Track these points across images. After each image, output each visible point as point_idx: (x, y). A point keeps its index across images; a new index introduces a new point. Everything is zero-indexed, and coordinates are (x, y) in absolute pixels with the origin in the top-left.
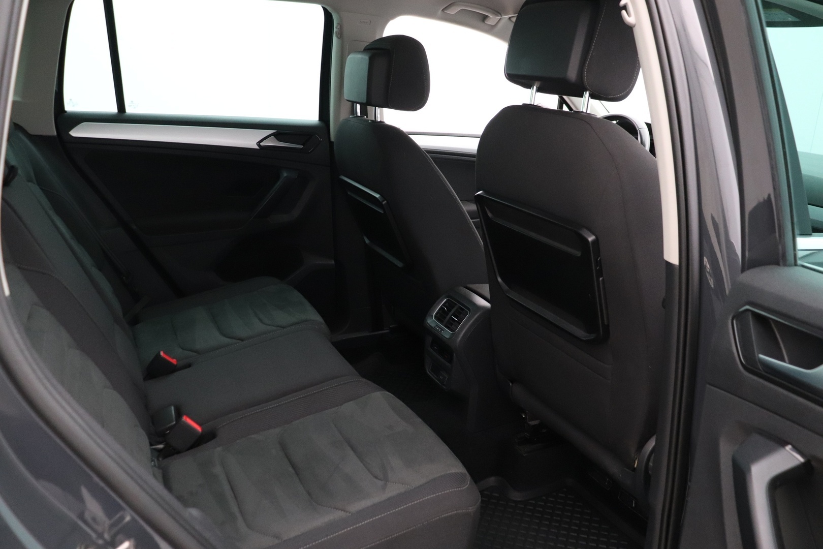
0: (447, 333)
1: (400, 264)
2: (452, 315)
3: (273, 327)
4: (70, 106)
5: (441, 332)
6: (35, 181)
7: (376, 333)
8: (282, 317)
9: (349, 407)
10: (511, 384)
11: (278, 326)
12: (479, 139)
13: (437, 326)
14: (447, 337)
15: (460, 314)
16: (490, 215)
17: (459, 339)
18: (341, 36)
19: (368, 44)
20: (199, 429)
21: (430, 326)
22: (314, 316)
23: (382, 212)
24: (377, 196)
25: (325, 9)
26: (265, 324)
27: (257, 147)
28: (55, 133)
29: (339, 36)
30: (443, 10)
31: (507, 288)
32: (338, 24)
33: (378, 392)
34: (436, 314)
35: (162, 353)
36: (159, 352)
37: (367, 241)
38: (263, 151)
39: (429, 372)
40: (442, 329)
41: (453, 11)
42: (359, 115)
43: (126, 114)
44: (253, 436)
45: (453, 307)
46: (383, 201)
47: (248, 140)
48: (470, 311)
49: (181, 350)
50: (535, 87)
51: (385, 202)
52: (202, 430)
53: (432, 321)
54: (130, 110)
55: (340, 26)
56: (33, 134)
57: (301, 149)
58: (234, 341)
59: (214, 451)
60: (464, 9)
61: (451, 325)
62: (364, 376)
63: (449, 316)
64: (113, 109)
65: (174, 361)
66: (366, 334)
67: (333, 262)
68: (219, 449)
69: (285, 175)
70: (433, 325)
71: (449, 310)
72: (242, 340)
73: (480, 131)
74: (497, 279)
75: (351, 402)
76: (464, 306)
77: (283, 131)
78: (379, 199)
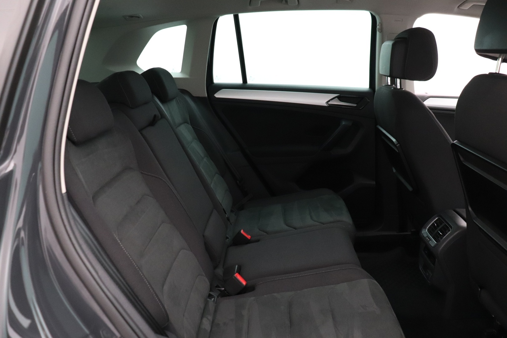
0: (433, 243)
1: (410, 189)
2: (439, 230)
3: (318, 223)
4: (217, 80)
5: (429, 241)
6: (189, 123)
7: (401, 233)
8: (326, 217)
9: (343, 287)
10: (479, 289)
11: (321, 223)
12: (457, 100)
13: (428, 236)
14: (433, 245)
15: (445, 230)
16: (462, 159)
17: (441, 249)
18: (381, 31)
19: (397, 35)
20: (244, 283)
21: (423, 235)
22: (346, 218)
23: (398, 151)
24: (394, 140)
25: (371, 14)
26: (313, 220)
27: (326, 105)
28: (206, 96)
29: (380, 31)
30: (458, 7)
31: (475, 216)
32: (380, 23)
33: (366, 279)
34: (430, 227)
35: (242, 231)
36: (240, 231)
37: (394, 171)
38: (330, 108)
39: (421, 268)
40: (430, 240)
41: (467, 7)
42: (390, 84)
43: (247, 84)
44: (275, 294)
45: (441, 224)
46: (397, 144)
47: (321, 100)
48: (452, 229)
49: (258, 230)
50: (500, 59)
51: (399, 145)
52: (246, 285)
53: (425, 232)
54: (250, 81)
55: (381, 24)
56: (195, 96)
57: (355, 107)
58: (291, 229)
59: (249, 299)
60: (475, 5)
61: (437, 237)
62: (363, 267)
63: (436, 231)
64: (240, 81)
65: (249, 237)
66: (395, 233)
67: (374, 183)
68: (252, 298)
69: (344, 123)
70: (425, 235)
71: (438, 226)
72: (295, 228)
73: (458, 94)
74: (468, 208)
75: (346, 283)
76: (449, 224)
77: (343, 95)
78: (395, 142)
